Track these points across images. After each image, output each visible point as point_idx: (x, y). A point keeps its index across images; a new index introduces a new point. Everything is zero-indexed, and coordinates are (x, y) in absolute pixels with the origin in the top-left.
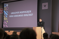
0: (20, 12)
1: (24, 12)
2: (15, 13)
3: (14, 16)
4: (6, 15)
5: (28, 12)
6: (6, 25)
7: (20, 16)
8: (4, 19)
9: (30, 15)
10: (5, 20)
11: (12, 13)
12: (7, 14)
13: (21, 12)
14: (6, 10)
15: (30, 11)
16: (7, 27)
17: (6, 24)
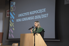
0: (29, 13)
1: (35, 12)
2: (23, 15)
3: (22, 20)
4: (12, 18)
5: (41, 11)
6: (12, 35)
7: (29, 18)
8: (10, 24)
9: (44, 16)
10: (11, 26)
11: (20, 15)
12: (14, 18)
13: (31, 13)
14: (13, 11)
15: (44, 10)
16: (13, 37)
17: (12, 32)
